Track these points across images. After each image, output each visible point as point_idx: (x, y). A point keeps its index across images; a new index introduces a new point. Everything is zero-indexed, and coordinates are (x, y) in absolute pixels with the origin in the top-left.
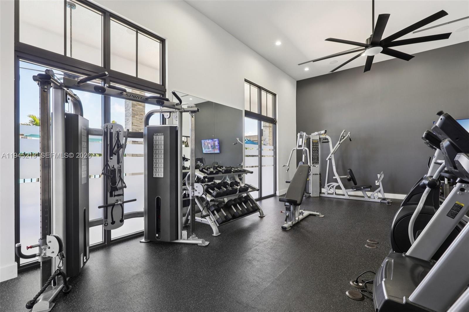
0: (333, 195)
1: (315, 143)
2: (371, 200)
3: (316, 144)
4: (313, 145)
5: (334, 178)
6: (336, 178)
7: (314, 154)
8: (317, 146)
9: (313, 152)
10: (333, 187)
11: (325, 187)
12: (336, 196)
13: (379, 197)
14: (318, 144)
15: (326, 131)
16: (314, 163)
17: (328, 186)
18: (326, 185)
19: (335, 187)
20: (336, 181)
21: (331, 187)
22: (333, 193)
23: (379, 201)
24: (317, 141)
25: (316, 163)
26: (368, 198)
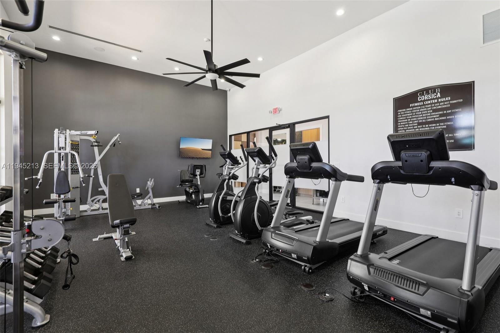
0: (98, 211)
1: (75, 146)
2: (142, 208)
3: (76, 148)
4: (72, 147)
5: (100, 189)
6: (103, 190)
7: (73, 160)
8: (77, 149)
9: (73, 157)
10: (99, 201)
11: (88, 202)
12: (103, 211)
13: (149, 203)
14: (78, 148)
15: (97, 132)
16: (74, 173)
17: (93, 201)
18: (89, 199)
19: (101, 201)
20: (103, 193)
21: (96, 202)
22: (99, 208)
23: (150, 207)
24: (77, 143)
25: (76, 173)
26: (139, 206)
